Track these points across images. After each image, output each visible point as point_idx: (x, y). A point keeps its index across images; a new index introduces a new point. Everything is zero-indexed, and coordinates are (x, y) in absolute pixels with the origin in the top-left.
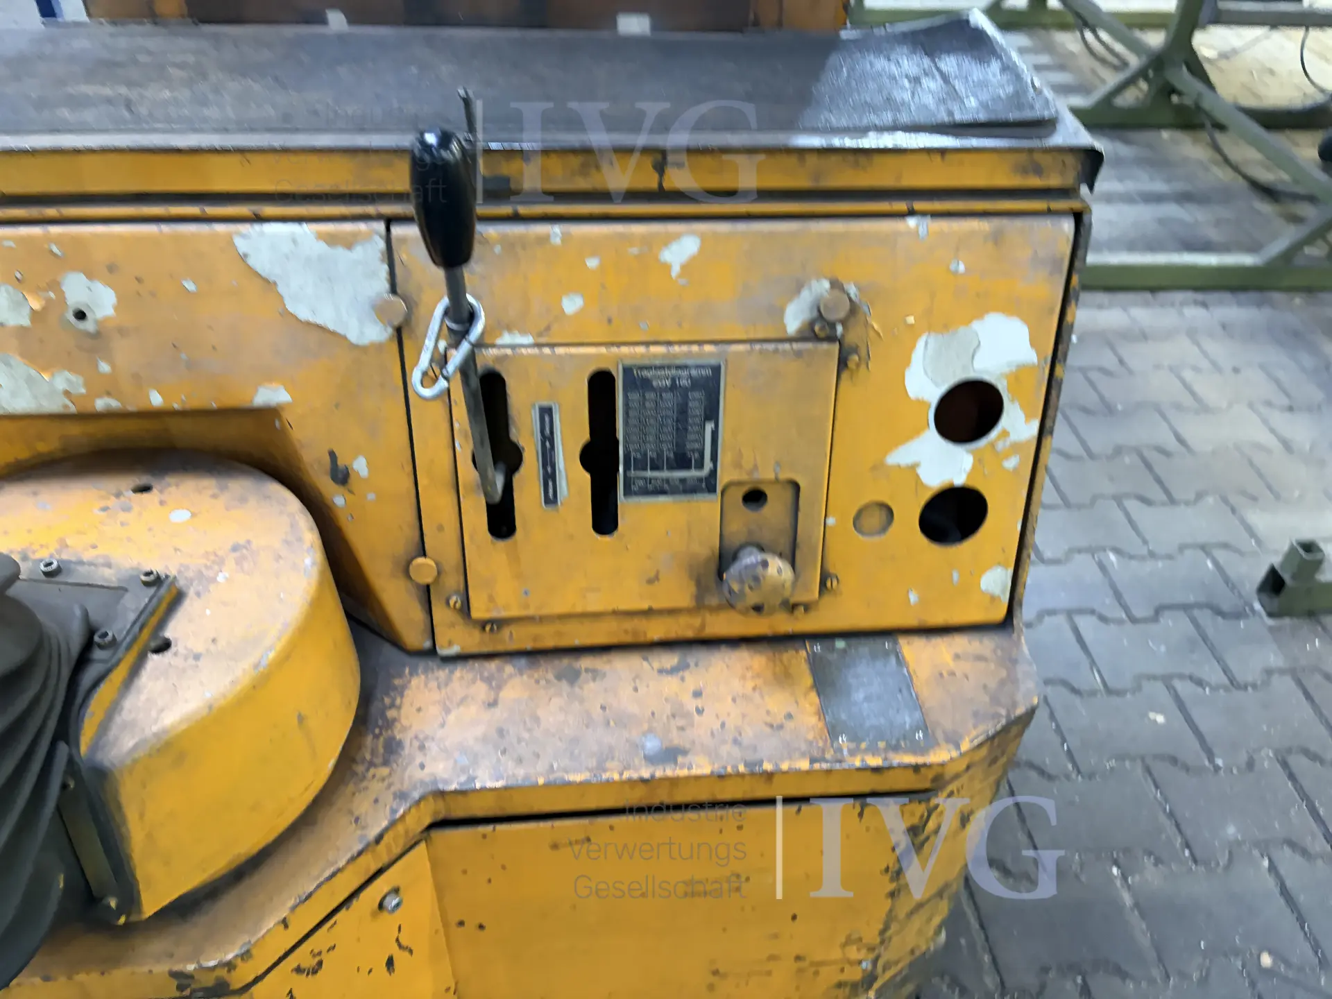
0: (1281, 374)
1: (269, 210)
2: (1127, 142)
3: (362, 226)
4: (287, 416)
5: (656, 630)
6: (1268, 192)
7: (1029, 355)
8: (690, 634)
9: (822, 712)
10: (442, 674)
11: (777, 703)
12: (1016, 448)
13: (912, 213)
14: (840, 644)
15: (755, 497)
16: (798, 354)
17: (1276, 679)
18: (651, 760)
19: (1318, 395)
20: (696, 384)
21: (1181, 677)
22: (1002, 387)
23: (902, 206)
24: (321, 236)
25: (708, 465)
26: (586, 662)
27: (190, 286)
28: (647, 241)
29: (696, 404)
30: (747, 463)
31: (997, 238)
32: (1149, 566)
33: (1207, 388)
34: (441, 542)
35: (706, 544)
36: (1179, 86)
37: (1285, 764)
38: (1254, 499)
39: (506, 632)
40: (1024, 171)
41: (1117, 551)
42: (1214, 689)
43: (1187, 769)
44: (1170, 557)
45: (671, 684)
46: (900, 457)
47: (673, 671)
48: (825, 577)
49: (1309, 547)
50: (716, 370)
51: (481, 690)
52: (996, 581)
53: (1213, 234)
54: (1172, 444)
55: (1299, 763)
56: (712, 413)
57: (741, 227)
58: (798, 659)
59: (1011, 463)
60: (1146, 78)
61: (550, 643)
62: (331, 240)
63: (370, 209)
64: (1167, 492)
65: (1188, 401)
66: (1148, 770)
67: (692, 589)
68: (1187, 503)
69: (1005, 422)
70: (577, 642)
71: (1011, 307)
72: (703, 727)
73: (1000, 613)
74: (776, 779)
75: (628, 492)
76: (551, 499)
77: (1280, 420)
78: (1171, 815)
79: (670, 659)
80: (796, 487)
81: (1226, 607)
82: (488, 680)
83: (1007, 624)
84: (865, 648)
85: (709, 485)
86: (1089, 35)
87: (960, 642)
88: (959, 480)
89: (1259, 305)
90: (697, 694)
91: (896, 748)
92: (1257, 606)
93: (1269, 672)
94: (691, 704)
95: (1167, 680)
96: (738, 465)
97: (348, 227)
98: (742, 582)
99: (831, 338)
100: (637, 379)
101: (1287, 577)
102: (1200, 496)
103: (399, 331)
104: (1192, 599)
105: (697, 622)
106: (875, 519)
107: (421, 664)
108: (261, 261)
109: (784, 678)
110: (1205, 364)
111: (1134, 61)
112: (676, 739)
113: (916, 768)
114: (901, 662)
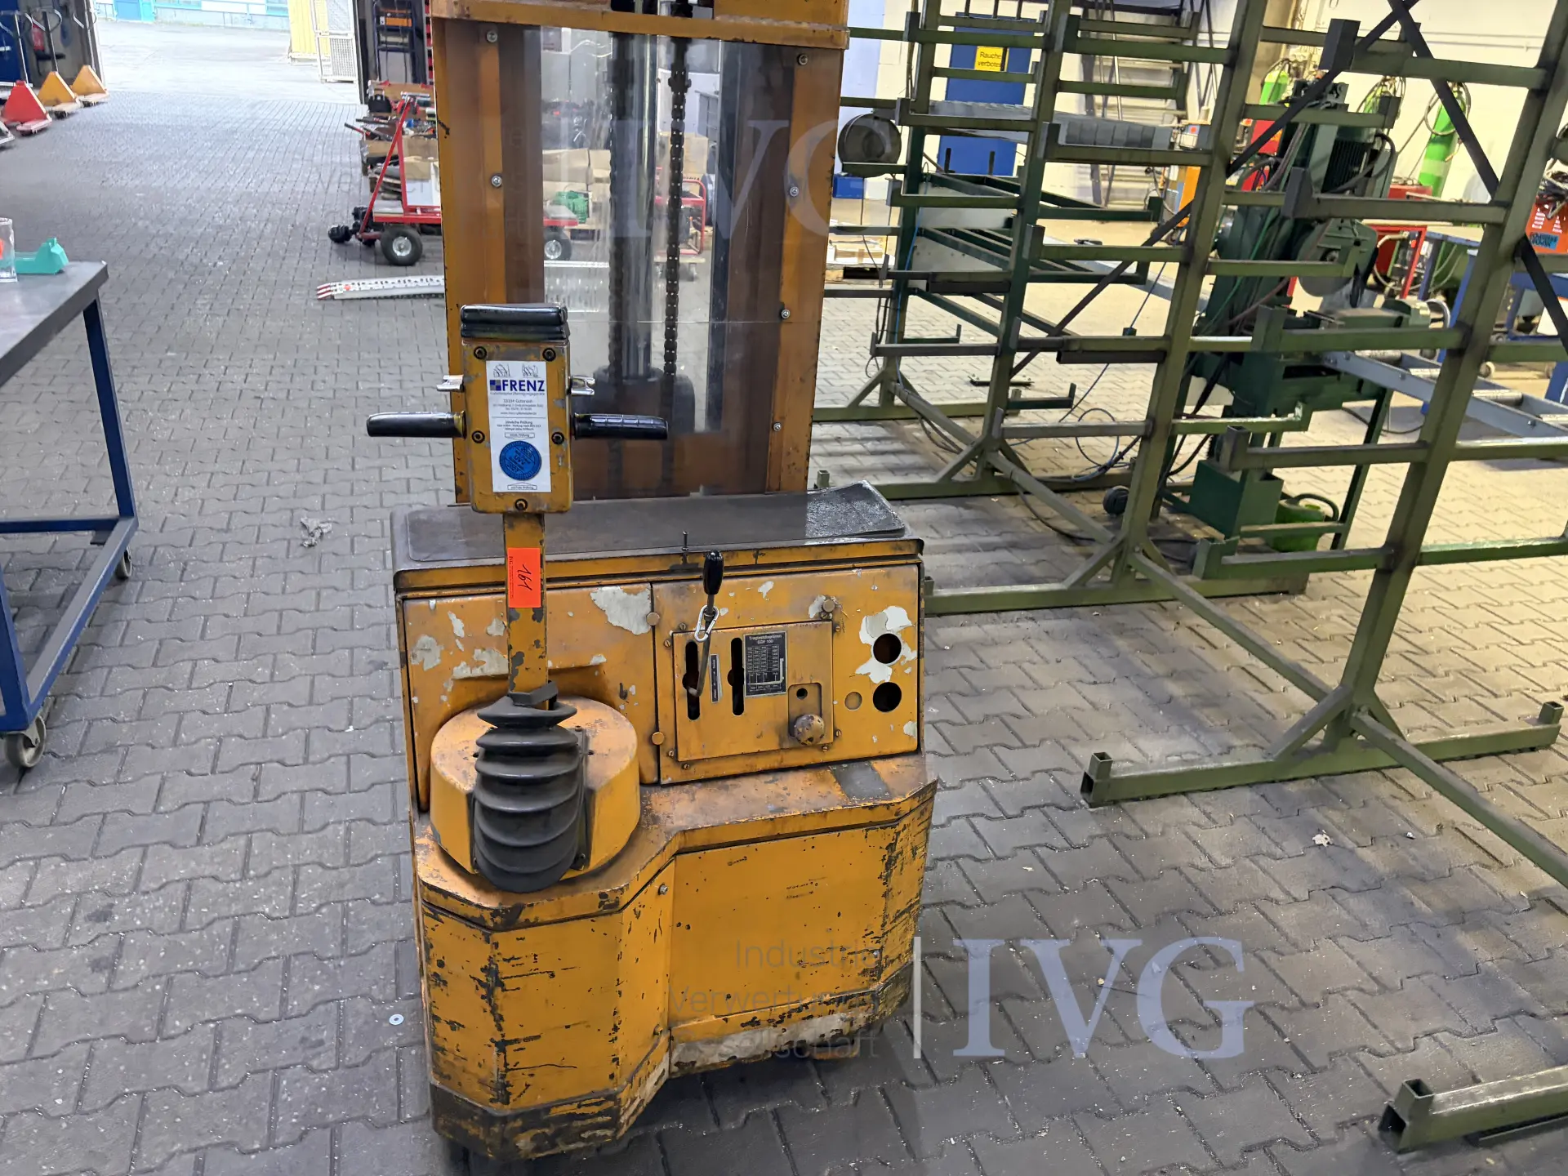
0: (1087, 662)
1: (604, 582)
2: (967, 507)
3: (641, 585)
4: (605, 668)
5: (762, 763)
6: (1070, 538)
7: (909, 623)
8: (776, 765)
9: (842, 790)
10: (665, 791)
11: (823, 789)
12: (909, 663)
13: (854, 568)
14: (845, 766)
15: (802, 693)
16: (816, 626)
17: (1096, 841)
18: (772, 812)
19: (1114, 674)
20: (776, 642)
21: (1039, 845)
22: (899, 636)
23: (850, 565)
24: (625, 591)
25: (782, 678)
26: (729, 782)
27: (571, 614)
28: (752, 584)
29: (776, 651)
30: (798, 677)
31: (888, 575)
32: (1014, 785)
33: (1039, 673)
34: (666, 725)
35: (783, 718)
36: (997, 466)
37: (1106, 886)
38: (1075, 740)
39: (692, 769)
40: (895, 549)
41: (993, 778)
42: (1061, 850)
43: (1047, 893)
44: (1027, 779)
45: (772, 787)
46: (862, 670)
47: (771, 782)
48: (835, 731)
49: (1102, 756)
50: (783, 635)
51: (686, 796)
52: (910, 728)
53: (1035, 571)
54: (1022, 711)
55: (1113, 884)
56: (782, 655)
57: (789, 576)
58: (827, 773)
59: (908, 671)
60: (975, 460)
61: (711, 775)
62: (629, 592)
63: (644, 579)
64: (1021, 741)
65: (1029, 683)
66: (1025, 897)
67: (777, 739)
68: (1034, 746)
69: (902, 652)
70: (725, 773)
71: (898, 604)
72: (791, 800)
73: (914, 746)
74: (829, 816)
75: (748, 693)
76: (715, 699)
77: (1089, 691)
78: (1041, 918)
79: (770, 778)
80: (819, 685)
81: (1064, 805)
82: (687, 792)
83: (918, 751)
84: (856, 766)
85: (782, 687)
86: (927, 426)
87: (899, 761)
88: (887, 680)
89: (1070, 617)
90: (785, 789)
91: (878, 799)
92: (1083, 802)
93: (1092, 837)
94: (784, 792)
95: (1031, 847)
96: (794, 677)
97: (635, 586)
98: (803, 727)
99: (828, 620)
100: (751, 642)
101: (1093, 777)
102: (1042, 741)
103: (653, 627)
104: (1042, 802)
105: (779, 758)
106: (854, 700)
107: (653, 789)
108: (600, 603)
109: (823, 780)
110: (1036, 658)
111: (966, 449)
112: (781, 805)
113: (888, 806)
114: (873, 769)
